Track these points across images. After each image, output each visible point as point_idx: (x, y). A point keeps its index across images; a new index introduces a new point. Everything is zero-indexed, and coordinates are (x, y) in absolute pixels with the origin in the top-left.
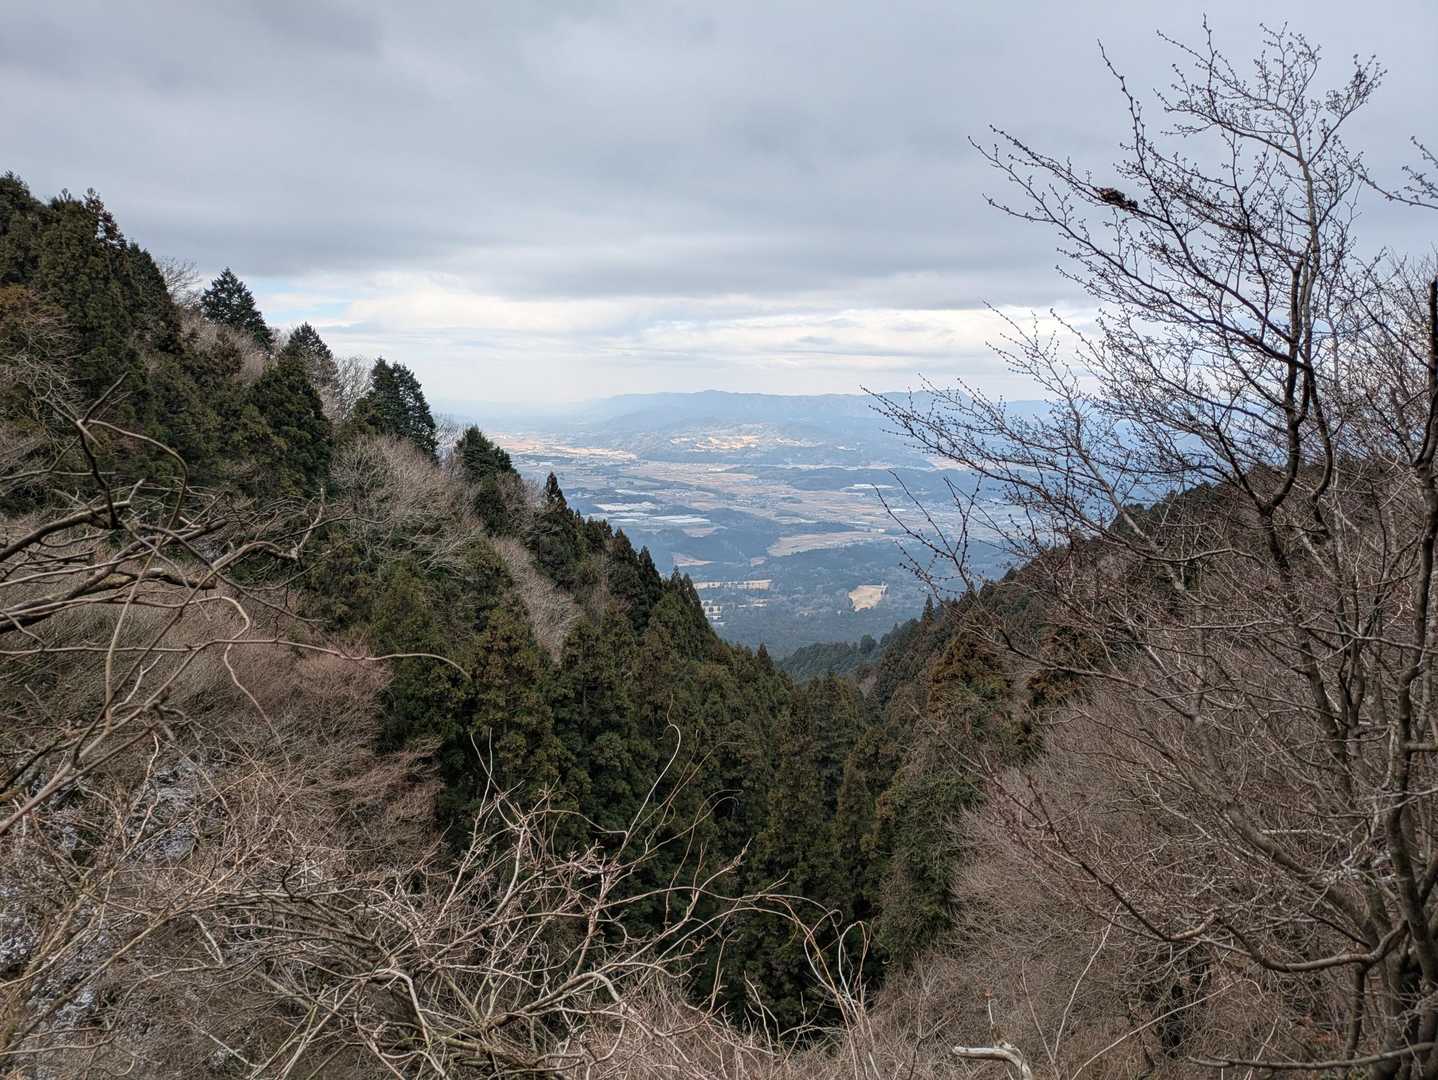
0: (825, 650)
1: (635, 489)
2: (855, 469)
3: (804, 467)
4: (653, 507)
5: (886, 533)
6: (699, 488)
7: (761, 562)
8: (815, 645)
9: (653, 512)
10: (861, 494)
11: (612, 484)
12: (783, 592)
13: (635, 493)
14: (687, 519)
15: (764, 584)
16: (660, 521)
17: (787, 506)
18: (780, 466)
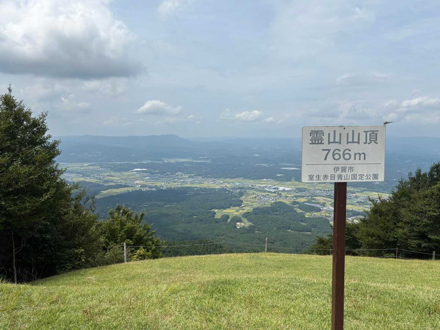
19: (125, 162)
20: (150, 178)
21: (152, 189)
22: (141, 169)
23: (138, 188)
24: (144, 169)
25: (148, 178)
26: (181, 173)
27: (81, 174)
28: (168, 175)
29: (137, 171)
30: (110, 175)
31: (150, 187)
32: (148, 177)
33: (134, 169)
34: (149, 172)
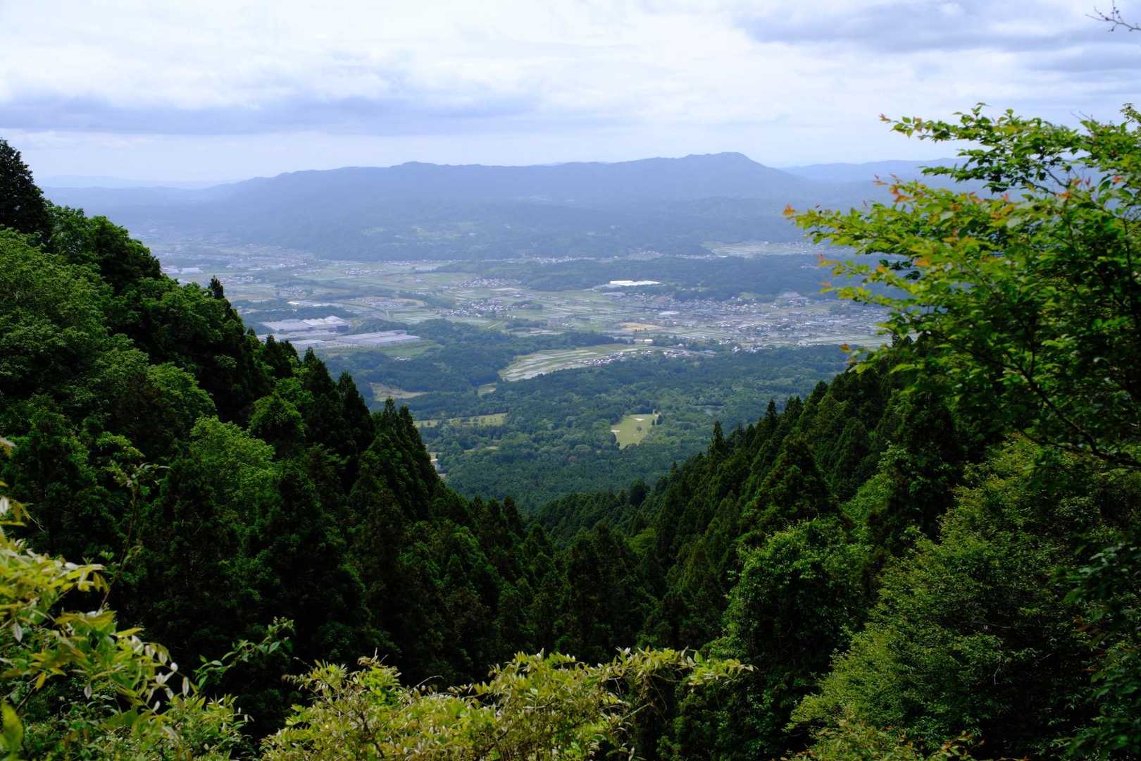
0: (583, 503)
1: (318, 299)
2: (610, 260)
3: (543, 261)
4: (340, 322)
5: (655, 344)
6: (403, 295)
7: (492, 391)
8: (570, 498)
9: (343, 330)
10: (619, 294)
11: (284, 295)
12: (523, 429)
13: (317, 305)
14: (389, 337)
15: (497, 420)
16: (355, 342)
17: (523, 315)
18: (511, 261)
19: (567, 259)
20: (676, 313)
21: (702, 353)
22: (635, 281)
23: (645, 347)
24: (650, 283)
25: (672, 313)
26: (795, 294)
27: (421, 298)
28: (745, 302)
29: (623, 288)
30: (524, 303)
31: (694, 346)
32: (668, 310)
33: (608, 282)
34: (669, 290)
